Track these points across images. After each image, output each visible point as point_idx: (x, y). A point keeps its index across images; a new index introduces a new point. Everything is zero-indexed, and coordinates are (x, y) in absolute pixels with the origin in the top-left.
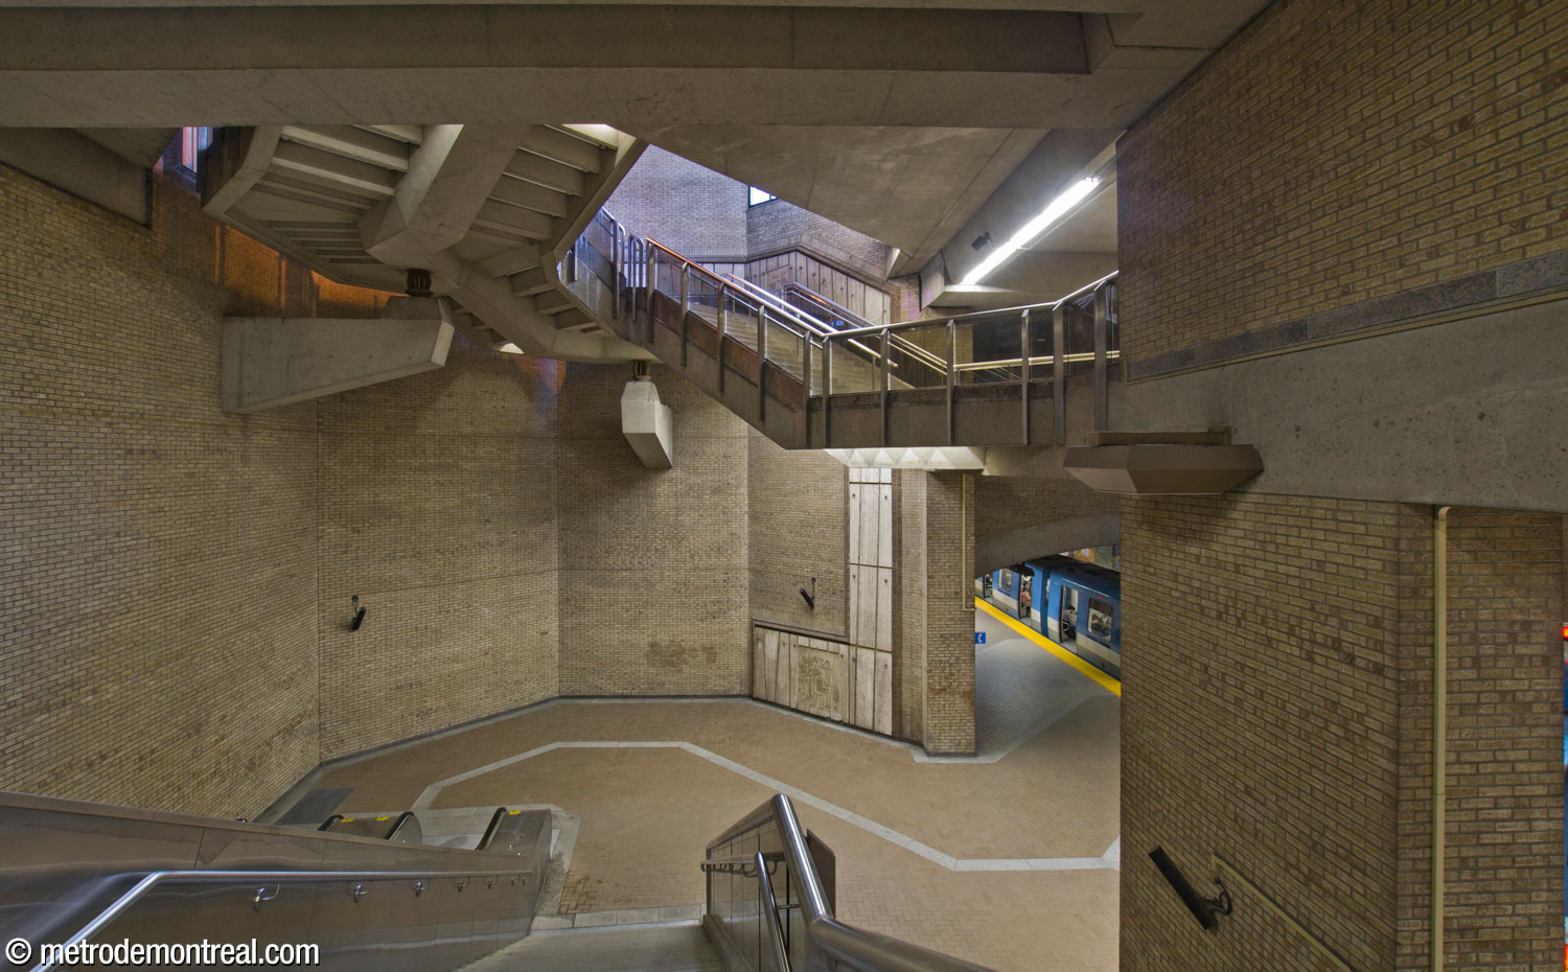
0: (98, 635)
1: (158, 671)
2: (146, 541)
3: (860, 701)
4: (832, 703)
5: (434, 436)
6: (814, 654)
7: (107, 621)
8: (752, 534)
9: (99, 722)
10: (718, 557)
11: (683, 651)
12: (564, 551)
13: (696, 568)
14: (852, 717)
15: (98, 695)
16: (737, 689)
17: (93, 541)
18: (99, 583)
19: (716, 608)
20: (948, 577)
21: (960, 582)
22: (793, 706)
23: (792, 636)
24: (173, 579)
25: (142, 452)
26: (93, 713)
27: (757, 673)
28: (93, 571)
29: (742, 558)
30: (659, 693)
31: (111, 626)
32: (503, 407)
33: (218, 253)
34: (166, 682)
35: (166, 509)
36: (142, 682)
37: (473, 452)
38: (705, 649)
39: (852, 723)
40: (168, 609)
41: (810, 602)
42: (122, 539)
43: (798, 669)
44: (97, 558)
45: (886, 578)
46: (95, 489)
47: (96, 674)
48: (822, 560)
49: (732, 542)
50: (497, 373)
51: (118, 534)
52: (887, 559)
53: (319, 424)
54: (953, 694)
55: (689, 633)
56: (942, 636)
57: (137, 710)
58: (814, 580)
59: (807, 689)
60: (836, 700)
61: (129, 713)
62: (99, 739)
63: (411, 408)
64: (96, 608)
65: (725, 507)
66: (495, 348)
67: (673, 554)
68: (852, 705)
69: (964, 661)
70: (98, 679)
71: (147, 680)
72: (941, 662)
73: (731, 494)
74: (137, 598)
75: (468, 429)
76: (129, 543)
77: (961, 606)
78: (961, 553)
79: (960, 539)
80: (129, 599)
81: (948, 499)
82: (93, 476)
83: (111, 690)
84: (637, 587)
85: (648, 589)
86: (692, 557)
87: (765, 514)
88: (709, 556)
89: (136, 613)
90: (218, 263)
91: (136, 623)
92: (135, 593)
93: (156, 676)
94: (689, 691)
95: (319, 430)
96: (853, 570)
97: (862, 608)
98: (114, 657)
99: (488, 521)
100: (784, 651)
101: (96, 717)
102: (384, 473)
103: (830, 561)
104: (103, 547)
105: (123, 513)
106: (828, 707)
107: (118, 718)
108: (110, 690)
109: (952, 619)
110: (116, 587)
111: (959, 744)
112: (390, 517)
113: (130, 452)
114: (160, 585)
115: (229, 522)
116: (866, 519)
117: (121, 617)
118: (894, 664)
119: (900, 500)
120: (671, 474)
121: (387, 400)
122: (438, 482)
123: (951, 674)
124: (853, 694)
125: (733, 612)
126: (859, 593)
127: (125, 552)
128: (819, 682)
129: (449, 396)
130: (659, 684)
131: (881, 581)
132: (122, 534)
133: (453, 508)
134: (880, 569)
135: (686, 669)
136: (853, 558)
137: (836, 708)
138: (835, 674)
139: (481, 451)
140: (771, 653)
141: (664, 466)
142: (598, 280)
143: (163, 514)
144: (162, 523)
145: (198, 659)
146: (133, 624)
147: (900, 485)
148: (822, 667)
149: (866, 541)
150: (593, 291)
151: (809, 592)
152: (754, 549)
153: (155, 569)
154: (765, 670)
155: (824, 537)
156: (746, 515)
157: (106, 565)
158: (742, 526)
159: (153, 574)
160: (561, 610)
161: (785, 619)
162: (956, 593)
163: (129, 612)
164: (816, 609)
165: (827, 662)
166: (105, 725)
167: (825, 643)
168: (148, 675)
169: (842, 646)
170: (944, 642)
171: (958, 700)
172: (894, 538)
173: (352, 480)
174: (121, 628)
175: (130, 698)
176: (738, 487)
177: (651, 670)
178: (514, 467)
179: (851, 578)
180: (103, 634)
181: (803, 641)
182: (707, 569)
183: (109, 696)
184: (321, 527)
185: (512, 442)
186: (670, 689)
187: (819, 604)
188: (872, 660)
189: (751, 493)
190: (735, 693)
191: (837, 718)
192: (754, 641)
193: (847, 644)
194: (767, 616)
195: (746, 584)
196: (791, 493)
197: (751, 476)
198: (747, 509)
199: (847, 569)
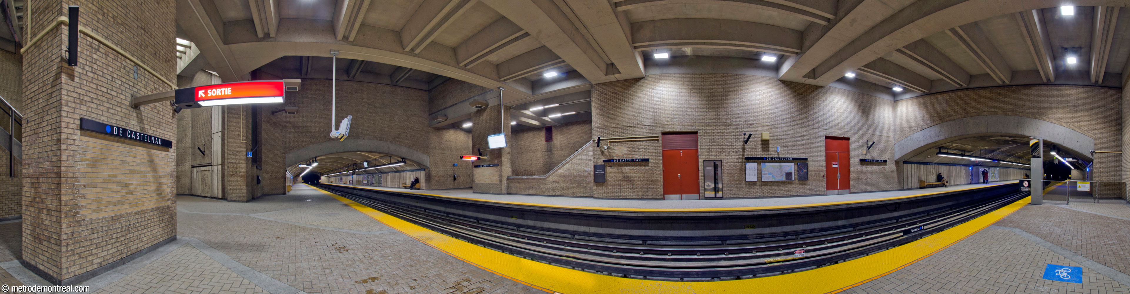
3: (214, 187)
4: (209, 190)
6: (204, 172)
8: (192, 134)
10: (181, 144)
14: (213, 193)
19: (181, 162)
20: (235, 128)
21: (240, 130)
22: (200, 195)
23: (199, 168)
27: (192, 185)
29: (189, 143)
39: (213, 196)
41: (203, 153)
43: (201, 180)
45: (220, 136)
48: (206, 136)
49: (186, 138)
54: (237, 176)
56: (233, 152)
58: (204, 144)
59: (203, 187)
60: (209, 188)
68: (213, 190)
69: (242, 163)
72: (232, 163)
73: (185, 120)
77: (240, 140)
78: (240, 118)
79: (240, 113)
87: (194, 125)
96: (213, 137)
97: (215, 150)
100: (198, 174)
103: (208, 136)
106: (208, 192)
109: (237, 146)
111: (240, 197)
118: (222, 169)
123: (237, 168)
124: (213, 184)
125: (186, 163)
128: (206, 183)
136: (213, 133)
138: (209, 178)
140: (195, 176)
148: (206, 177)
151: (202, 149)
152: (193, 140)
154: (194, 182)
155: (206, 127)
158: (189, 132)
161: (198, 162)
162: (238, 135)
164: (205, 156)
165: (207, 174)
167: (207, 167)
169: (210, 167)
170: (234, 155)
171: (239, 179)
172: (222, 119)
176: (188, 118)
179: (212, 139)
181: (202, 168)
187: (205, 153)
188: (217, 169)
189: (192, 119)
190: (186, 193)
191: (209, 196)
192: (192, 172)
193: (211, 165)
194: (195, 163)
195: (190, 152)
196: (200, 114)
197: (191, 113)
198: (190, 125)
199: (211, 137)
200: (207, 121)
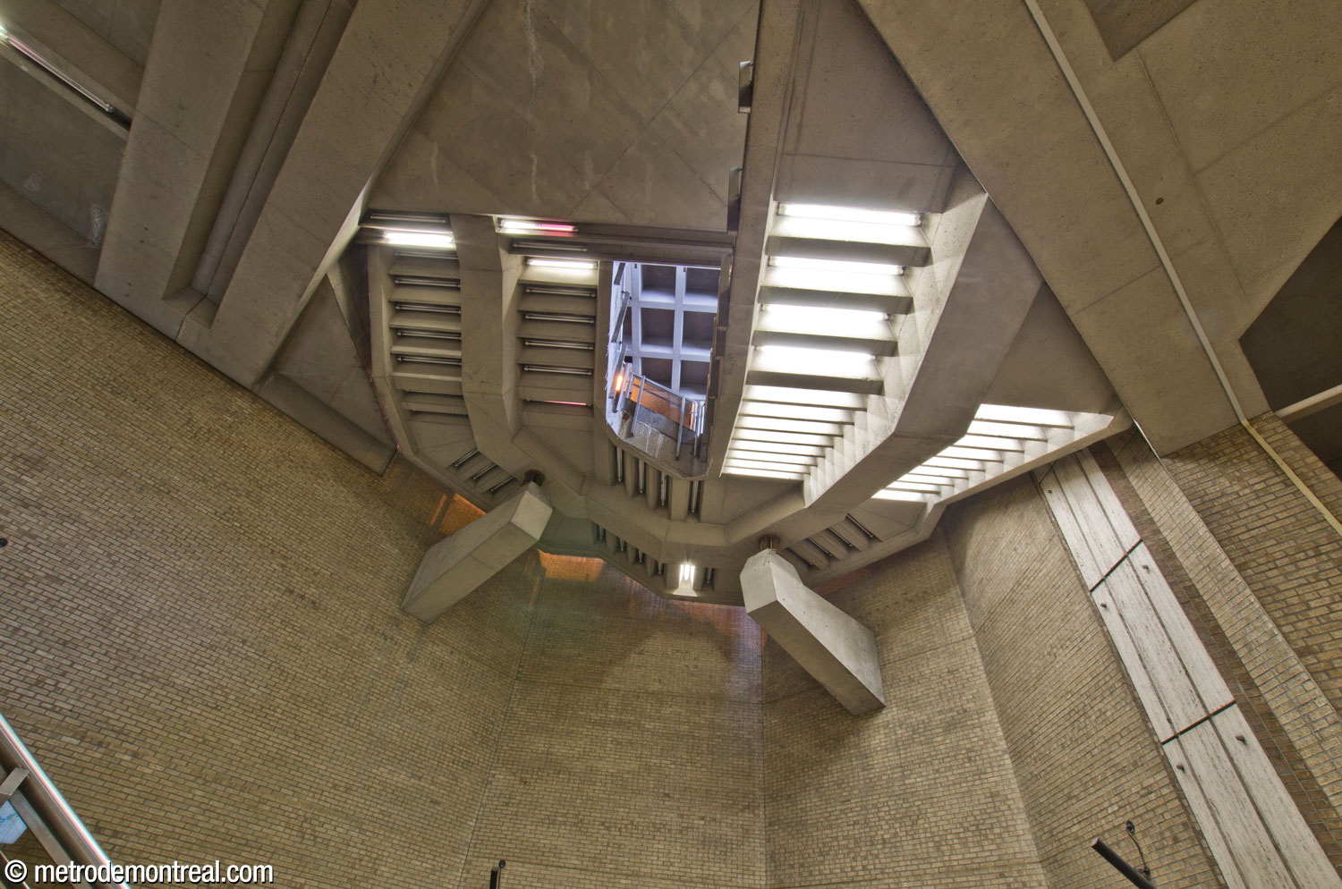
0: (173, 708)
1: (213, 785)
2: (269, 663)
5: (619, 691)
7: (189, 702)
8: (1024, 785)
9: (120, 788)
10: (980, 845)
12: (772, 858)
15: (135, 761)
17: (218, 633)
18: (203, 667)
24: (279, 710)
25: (302, 597)
26: (120, 775)
28: (203, 654)
29: (1021, 835)
31: (190, 708)
32: (696, 667)
33: (439, 510)
34: (216, 804)
35: (303, 650)
36: (191, 784)
37: (658, 711)
40: (259, 734)
41: (1145, 882)
42: (245, 647)
44: (212, 647)
45: (1240, 732)
46: (243, 599)
47: (148, 740)
48: (1122, 770)
49: (997, 810)
50: (691, 634)
51: (244, 642)
52: (1216, 690)
53: (519, 672)
57: (166, 808)
58: (1130, 827)
61: (155, 805)
62: (108, 805)
63: (600, 663)
64: (186, 685)
65: (969, 750)
66: (667, 592)
67: (908, 847)
70: (148, 746)
71: (195, 785)
73: (974, 727)
74: (231, 702)
75: (655, 687)
76: (249, 654)
80: (223, 699)
81: (1240, 479)
82: (246, 590)
83: (152, 768)
86: (937, 846)
87: (1027, 739)
88: (966, 843)
89: (223, 715)
90: (437, 514)
91: (218, 724)
92: (231, 697)
93: (207, 789)
95: (517, 678)
96: (1174, 756)
98: (176, 738)
99: (667, 795)
101: (120, 782)
102: (564, 724)
103: (1135, 764)
104: (224, 643)
105: (259, 629)
107: (142, 801)
108: (152, 766)
110: (216, 681)
112: (559, 773)
113: (292, 592)
114: (263, 707)
115: (370, 700)
116: (1140, 632)
117: (206, 709)
119: (1172, 556)
120: (884, 717)
121: (580, 655)
122: (616, 740)
126: (1210, 805)
127: (243, 659)
129: (639, 653)
131: (1235, 746)
132: (248, 644)
133: (628, 772)
134: (1216, 719)
136: (1163, 732)
139: (666, 711)
141: (873, 708)
142: (660, 435)
143: (298, 652)
144: (294, 659)
145: (267, 808)
146: (214, 723)
147: (1157, 532)
149: (1162, 677)
152: (1036, 814)
153: (265, 690)
155: (1105, 722)
156: (1007, 756)
157: (217, 658)
158: (1005, 778)
159: (260, 693)
163: (216, 709)
166: (123, 796)
168: (200, 781)
172: (1199, 630)
173: (533, 727)
174: (199, 717)
175: (166, 789)
176: (981, 712)
178: (705, 733)
179: (1179, 774)
180: (178, 710)
182: (966, 870)
183: (147, 771)
184: (493, 772)
185: (704, 703)
187: (1157, 881)
189: (1001, 714)
196: (1039, 677)
197: (993, 689)
198: (1003, 744)
199: (1165, 761)
200: (1097, 685)
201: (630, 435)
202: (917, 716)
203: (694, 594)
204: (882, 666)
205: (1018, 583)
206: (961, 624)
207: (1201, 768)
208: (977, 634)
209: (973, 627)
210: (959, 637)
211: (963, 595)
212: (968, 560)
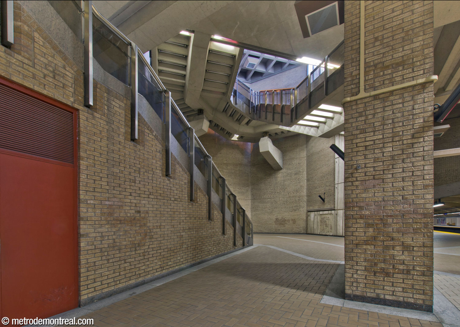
3: (338, 227)
4: (330, 230)
6: (324, 216)
8: (307, 185)
10: (297, 193)
11: (286, 220)
12: (252, 195)
13: (290, 197)
14: (336, 233)
16: (303, 232)
19: (296, 208)
22: (318, 234)
23: (318, 212)
27: (308, 226)
29: (304, 192)
30: (278, 232)
32: (235, 157)
37: (226, 167)
38: (292, 220)
39: (336, 235)
41: (323, 200)
43: (320, 222)
48: (327, 186)
49: (301, 188)
55: (287, 215)
58: (325, 193)
59: (322, 227)
60: (331, 229)
65: (299, 178)
67: (283, 193)
68: (336, 229)
73: (301, 174)
75: (225, 162)
84: (272, 203)
85: (275, 203)
86: (288, 193)
87: (311, 178)
88: (294, 193)
94: (287, 232)
96: (336, 186)
97: (339, 197)
100: (316, 217)
103: (329, 186)
106: (329, 232)
116: (340, 168)
120: (281, 171)
124: (336, 225)
125: (301, 209)
128: (326, 224)
129: (220, 154)
130: (278, 230)
135: (287, 226)
136: (336, 182)
137: (331, 231)
138: (331, 221)
139: (229, 168)
140: (312, 219)
141: (279, 169)
142: (244, 104)
148: (327, 219)
149: (340, 175)
150: (243, 107)
151: (323, 197)
152: (308, 189)
154: (311, 224)
155: (328, 179)
156: (306, 180)
158: (304, 183)
160: (251, 210)
161: (316, 208)
164: (325, 202)
165: (328, 217)
167: (327, 211)
169: (333, 211)
176: (303, 172)
177: (276, 226)
178: (238, 172)
179: (336, 188)
181: (321, 213)
182: (293, 197)
185: (238, 166)
186: (281, 231)
187: (325, 200)
188: (341, 213)
189: (307, 173)
190: (302, 233)
191: (331, 235)
192: (308, 216)
193: (334, 210)
194: (311, 208)
195: (306, 200)
196: (318, 169)
197: (307, 168)
198: (306, 178)
199: (334, 186)
200: (328, 174)
201: (236, 104)
202: (289, 171)
203: (237, 140)
204: (283, 160)
205: (321, 151)
206: (304, 154)
207: (339, 188)
208: (307, 157)
209: (307, 155)
210: (303, 157)
211: (307, 147)
212: (311, 140)
